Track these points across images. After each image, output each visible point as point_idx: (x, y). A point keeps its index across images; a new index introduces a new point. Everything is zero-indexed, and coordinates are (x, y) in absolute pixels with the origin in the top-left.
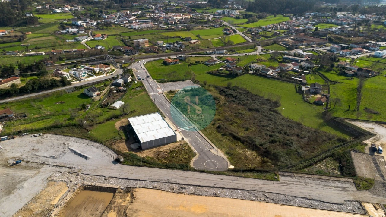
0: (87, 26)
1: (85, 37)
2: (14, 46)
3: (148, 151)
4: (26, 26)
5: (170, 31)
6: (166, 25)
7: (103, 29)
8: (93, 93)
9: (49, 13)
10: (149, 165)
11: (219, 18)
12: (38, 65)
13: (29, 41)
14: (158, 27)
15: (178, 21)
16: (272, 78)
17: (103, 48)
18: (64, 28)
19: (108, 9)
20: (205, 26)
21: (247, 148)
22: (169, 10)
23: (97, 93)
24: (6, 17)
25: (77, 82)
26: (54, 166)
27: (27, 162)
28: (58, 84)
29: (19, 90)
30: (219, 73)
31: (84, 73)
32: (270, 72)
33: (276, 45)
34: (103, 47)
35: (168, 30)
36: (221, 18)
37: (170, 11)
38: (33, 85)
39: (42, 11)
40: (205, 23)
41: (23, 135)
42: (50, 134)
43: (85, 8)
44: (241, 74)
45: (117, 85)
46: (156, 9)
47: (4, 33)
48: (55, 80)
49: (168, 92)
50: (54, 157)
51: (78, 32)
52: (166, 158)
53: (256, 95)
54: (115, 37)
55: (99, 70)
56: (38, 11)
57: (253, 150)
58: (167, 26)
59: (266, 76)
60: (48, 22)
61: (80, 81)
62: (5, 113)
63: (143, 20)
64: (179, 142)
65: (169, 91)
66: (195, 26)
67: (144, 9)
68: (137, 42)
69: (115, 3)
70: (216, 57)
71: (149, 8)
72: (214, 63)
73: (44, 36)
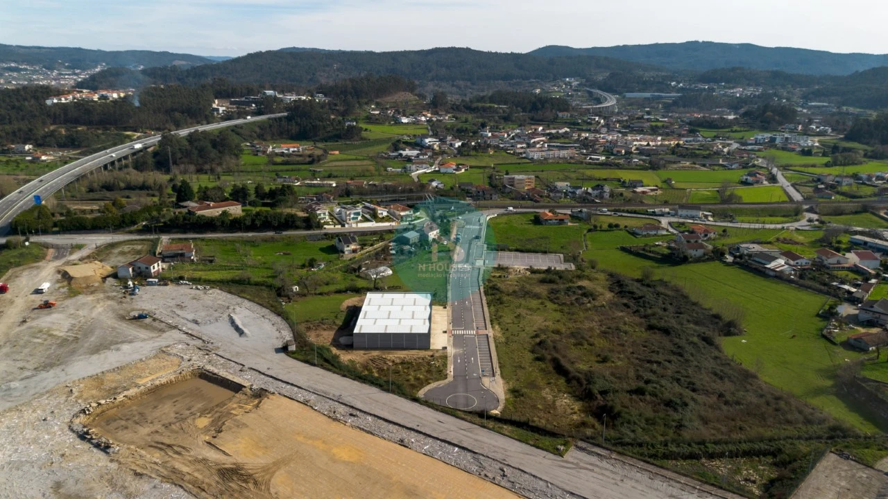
0: (440, 148)
1: (424, 166)
2: (299, 170)
3: (362, 352)
4: (337, 141)
5: (606, 169)
6: (605, 155)
7: (468, 155)
8: (345, 246)
9: (387, 124)
10: (331, 367)
11: (752, 150)
13: (326, 165)
14: (585, 158)
15: (637, 149)
16: (776, 277)
17: (440, 186)
18: (396, 149)
19: (502, 121)
20: (698, 164)
21: (569, 393)
22: (633, 128)
23: (353, 247)
24: (311, 123)
25: (337, 226)
26: (187, 333)
27: (154, 320)
28: (298, 223)
30: (644, 250)
31: (355, 214)
32: (779, 264)
34: (441, 183)
35: (603, 165)
36: (759, 150)
37: (635, 130)
39: (377, 119)
40: (704, 157)
41: (182, 284)
42: (221, 289)
43: (457, 118)
44: (698, 260)
46: (607, 125)
47: (296, 149)
49: (494, 268)
50: (196, 322)
51: (418, 156)
52: (384, 370)
53: (695, 304)
54: (482, 170)
55: (388, 212)
56: (370, 119)
57: (579, 398)
58: (606, 158)
59: (764, 273)
60: (378, 137)
61: (343, 226)
62: (182, 250)
63: (561, 143)
64: (432, 350)
65: (496, 266)
66: (674, 163)
67: (578, 124)
68: (510, 179)
69: (523, 112)
70: (670, 224)
71: (590, 124)
72: (653, 233)
73: (356, 159)
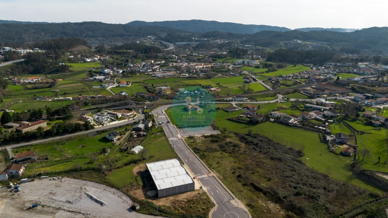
0: (113, 74)
1: (111, 84)
2: (45, 91)
3: (164, 199)
4: (57, 73)
5: (191, 80)
6: (187, 73)
7: (128, 77)
8: (114, 137)
9: (80, 62)
10: (165, 215)
11: (239, 67)
12: (65, 109)
13: (59, 87)
14: (180, 75)
15: (199, 70)
16: (294, 126)
17: (127, 94)
18: (92, 76)
19: (134, 58)
20: (225, 75)
21: (270, 200)
22: (191, 59)
23: (118, 137)
24: (40, 65)
25: (100, 126)
26: (69, 211)
27: (43, 206)
28: (82, 128)
29: (44, 133)
30: (239, 119)
31: (106, 118)
32: (292, 121)
33: (296, 93)
34: (127, 93)
35: (189, 78)
36: (241, 67)
37: (192, 61)
38: (58, 128)
39: (74, 60)
40: (225, 72)
41: (43, 178)
42: (68, 177)
43: (112, 58)
44: (262, 122)
45: (138, 130)
46: (179, 59)
47: (37, 80)
48: (78, 124)
49: (187, 138)
50: (70, 202)
51: (104, 79)
52: (183, 207)
53: (278, 144)
54: (139, 84)
55: (122, 115)
56: (70, 60)
57: (276, 202)
58: (189, 74)
59: (288, 124)
60: (78, 70)
61: (103, 125)
62: (28, 156)
63: (166, 68)
64: (197, 190)
65: (188, 136)
66: (216, 75)
67: (167, 59)
68: (159, 89)
69: (141, 53)
70: (236, 104)
71: (172, 58)
72: (234, 110)
73: (73, 83)
